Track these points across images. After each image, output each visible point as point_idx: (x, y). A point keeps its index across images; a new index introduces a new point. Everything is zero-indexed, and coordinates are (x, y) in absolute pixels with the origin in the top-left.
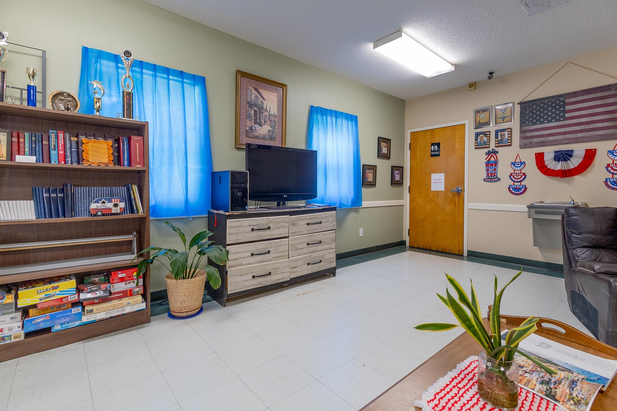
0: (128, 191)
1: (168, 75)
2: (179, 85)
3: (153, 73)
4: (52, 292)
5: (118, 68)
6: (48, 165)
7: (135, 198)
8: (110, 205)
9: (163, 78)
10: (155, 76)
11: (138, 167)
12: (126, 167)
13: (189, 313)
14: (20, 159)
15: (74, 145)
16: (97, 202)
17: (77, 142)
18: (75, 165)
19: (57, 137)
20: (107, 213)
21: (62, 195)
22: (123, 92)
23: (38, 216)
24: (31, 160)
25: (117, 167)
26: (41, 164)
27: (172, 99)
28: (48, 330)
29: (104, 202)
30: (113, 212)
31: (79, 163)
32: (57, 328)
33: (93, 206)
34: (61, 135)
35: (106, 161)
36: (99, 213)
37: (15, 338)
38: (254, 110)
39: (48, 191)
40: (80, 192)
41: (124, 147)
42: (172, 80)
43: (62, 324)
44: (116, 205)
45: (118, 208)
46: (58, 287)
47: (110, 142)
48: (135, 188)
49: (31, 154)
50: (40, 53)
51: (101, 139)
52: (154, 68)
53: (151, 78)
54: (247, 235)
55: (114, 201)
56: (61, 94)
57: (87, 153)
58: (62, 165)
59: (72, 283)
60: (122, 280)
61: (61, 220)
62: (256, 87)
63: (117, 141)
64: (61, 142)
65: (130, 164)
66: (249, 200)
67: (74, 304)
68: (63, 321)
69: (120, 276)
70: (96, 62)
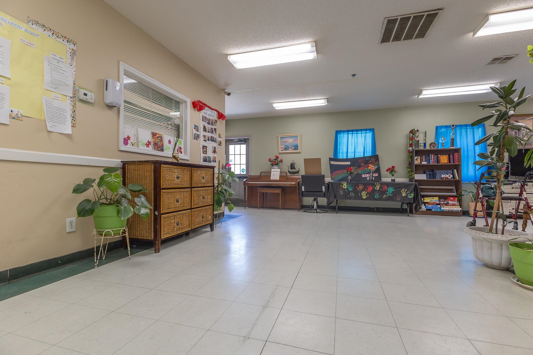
0: (453, 171)
1: (467, 127)
2: (471, 130)
3: (460, 128)
4: (432, 200)
5: (447, 129)
6: (429, 164)
7: (455, 174)
8: (447, 176)
9: (464, 129)
10: (461, 129)
11: (457, 163)
12: (452, 163)
13: (481, 216)
14: (423, 163)
15: (436, 158)
16: (444, 175)
17: (437, 157)
18: (436, 164)
19: (432, 156)
20: (447, 178)
21: (432, 173)
22: (451, 139)
23: (427, 178)
24: (426, 163)
25: (450, 164)
26: (428, 164)
27: (469, 136)
28: (431, 210)
29: (446, 175)
30: (449, 178)
31: (437, 163)
32: (434, 210)
33: (443, 176)
34: (433, 155)
35: (447, 162)
36: (444, 178)
37: (424, 209)
38: (515, 132)
39: (429, 172)
40: (438, 172)
41: (451, 157)
42: (469, 128)
43: (435, 209)
44: (449, 176)
45: (450, 177)
46: (434, 198)
47: (447, 156)
48: (455, 170)
49: (425, 161)
50: (425, 132)
51: (444, 155)
52: (461, 126)
53: (459, 130)
54: (509, 190)
55: (449, 175)
56: (432, 143)
57: (441, 160)
58: (433, 164)
59: (437, 198)
60: (451, 200)
61: (433, 180)
62: (516, 120)
63: (449, 155)
64: (433, 157)
65: (454, 162)
66: (510, 175)
67: (437, 204)
68: (435, 208)
69: (451, 199)
70: (440, 130)
